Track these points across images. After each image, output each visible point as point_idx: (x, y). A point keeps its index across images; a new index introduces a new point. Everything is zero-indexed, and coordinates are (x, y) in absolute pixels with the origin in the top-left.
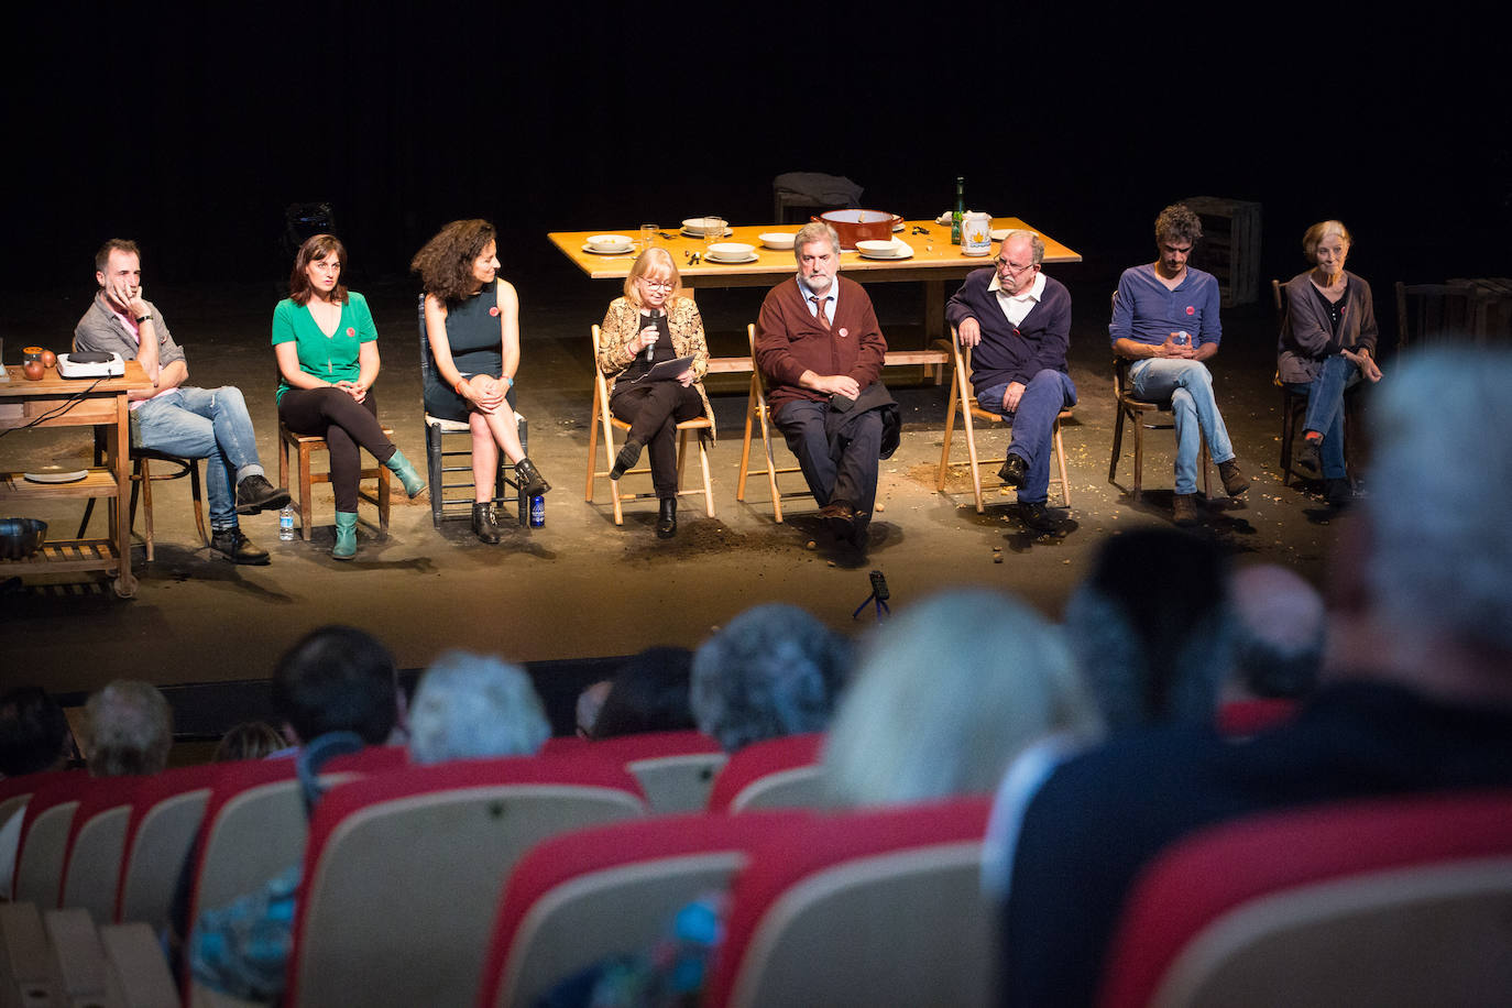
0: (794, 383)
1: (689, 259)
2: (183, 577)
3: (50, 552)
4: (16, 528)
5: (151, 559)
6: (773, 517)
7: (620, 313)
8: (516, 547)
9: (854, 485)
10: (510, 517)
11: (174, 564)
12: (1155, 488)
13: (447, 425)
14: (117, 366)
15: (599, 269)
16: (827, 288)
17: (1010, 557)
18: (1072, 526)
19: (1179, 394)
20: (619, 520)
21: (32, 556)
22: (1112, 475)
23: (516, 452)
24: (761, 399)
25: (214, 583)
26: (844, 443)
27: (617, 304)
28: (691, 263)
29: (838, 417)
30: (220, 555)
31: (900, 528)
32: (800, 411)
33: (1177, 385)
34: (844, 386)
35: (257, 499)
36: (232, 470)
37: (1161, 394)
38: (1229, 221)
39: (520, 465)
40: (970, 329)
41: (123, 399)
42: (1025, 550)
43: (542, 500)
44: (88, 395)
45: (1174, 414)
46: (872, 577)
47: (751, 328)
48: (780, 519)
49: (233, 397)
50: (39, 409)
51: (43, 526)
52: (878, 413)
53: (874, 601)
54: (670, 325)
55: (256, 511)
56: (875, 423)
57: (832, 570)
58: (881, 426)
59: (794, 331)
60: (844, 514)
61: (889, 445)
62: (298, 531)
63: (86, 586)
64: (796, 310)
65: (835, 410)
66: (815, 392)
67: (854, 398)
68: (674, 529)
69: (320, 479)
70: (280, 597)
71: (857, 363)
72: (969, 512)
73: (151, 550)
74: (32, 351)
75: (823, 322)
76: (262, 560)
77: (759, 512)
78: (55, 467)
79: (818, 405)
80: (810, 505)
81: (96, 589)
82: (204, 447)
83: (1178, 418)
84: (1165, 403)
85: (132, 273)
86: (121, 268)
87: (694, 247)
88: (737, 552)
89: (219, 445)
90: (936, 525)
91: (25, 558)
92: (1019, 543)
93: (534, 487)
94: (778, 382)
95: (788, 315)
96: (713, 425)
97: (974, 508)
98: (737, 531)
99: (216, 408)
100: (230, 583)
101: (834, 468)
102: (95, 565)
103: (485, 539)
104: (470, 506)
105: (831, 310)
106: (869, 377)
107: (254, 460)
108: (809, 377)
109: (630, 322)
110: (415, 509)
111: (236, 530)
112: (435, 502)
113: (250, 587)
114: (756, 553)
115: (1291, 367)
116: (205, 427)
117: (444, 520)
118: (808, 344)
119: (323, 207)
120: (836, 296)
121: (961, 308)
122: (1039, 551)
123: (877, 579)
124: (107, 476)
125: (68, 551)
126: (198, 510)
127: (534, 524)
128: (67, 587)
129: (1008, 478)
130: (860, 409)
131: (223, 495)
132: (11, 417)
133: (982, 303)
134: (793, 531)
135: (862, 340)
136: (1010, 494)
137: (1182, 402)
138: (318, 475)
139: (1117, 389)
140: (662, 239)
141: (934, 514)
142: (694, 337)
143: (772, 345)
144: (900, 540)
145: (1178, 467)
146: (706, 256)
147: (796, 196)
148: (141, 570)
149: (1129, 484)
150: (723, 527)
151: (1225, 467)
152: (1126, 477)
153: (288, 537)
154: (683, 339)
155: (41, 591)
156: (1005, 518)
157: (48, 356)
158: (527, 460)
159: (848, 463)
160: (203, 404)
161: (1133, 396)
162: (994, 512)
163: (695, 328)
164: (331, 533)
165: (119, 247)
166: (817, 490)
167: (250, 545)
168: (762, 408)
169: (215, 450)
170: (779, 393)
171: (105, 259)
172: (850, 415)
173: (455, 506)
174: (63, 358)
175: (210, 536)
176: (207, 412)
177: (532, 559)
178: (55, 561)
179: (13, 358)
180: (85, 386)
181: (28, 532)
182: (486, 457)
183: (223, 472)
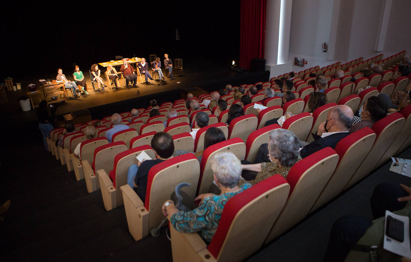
2: (72, 99)
5: (68, 98)
11: (70, 98)
15: (104, 66)
17: (146, 87)
19: (159, 71)
20: (113, 88)
25: (75, 100)
30: (75, 97)
35: (78, 92)
38: (154, 56)
49: (74, 82)
50: (55, 86)
51: (57, 97)
53: (138, 93)
54: (113, 70)
68: (117, 89)
70: (81, 100)
74: (53, 80)
76: (79, 97)
77: (123, 86)
78: (57, 91)
81: (64, 102)
83: (159, 73)
84: (157, 72)
86: (60, 71)
90: (141, 85)
91: (56, 100)
93: (106, 86)
102: (63, 100)
103: (100, 92)
104: (98, 89)
107: (77, 88)
109: (109, 71)
111: (76, 95)
112: (94, 89)
113: (79, 100)
114: (122, 90)
116: (71, 85)
123: (138, 91)
124: (63, 91)
126: (72, 93)
128: (61, 102)
131: (74, 91)
132: (52, 87)
133: (140, 65)
145: (159, 78)
147: (117, 58)
148: (68, 100)
151: (163, 77)
155: (58, 103)
158: (104, 84)
163: (115, 71)
169: (73, 87)
175: (74, 95)
176: (71, 84)
178: (59, 100)
179: (51, 81)
180: (59, 83)
181: (56, 97)
182: (99, 84)
183: (74, 89)
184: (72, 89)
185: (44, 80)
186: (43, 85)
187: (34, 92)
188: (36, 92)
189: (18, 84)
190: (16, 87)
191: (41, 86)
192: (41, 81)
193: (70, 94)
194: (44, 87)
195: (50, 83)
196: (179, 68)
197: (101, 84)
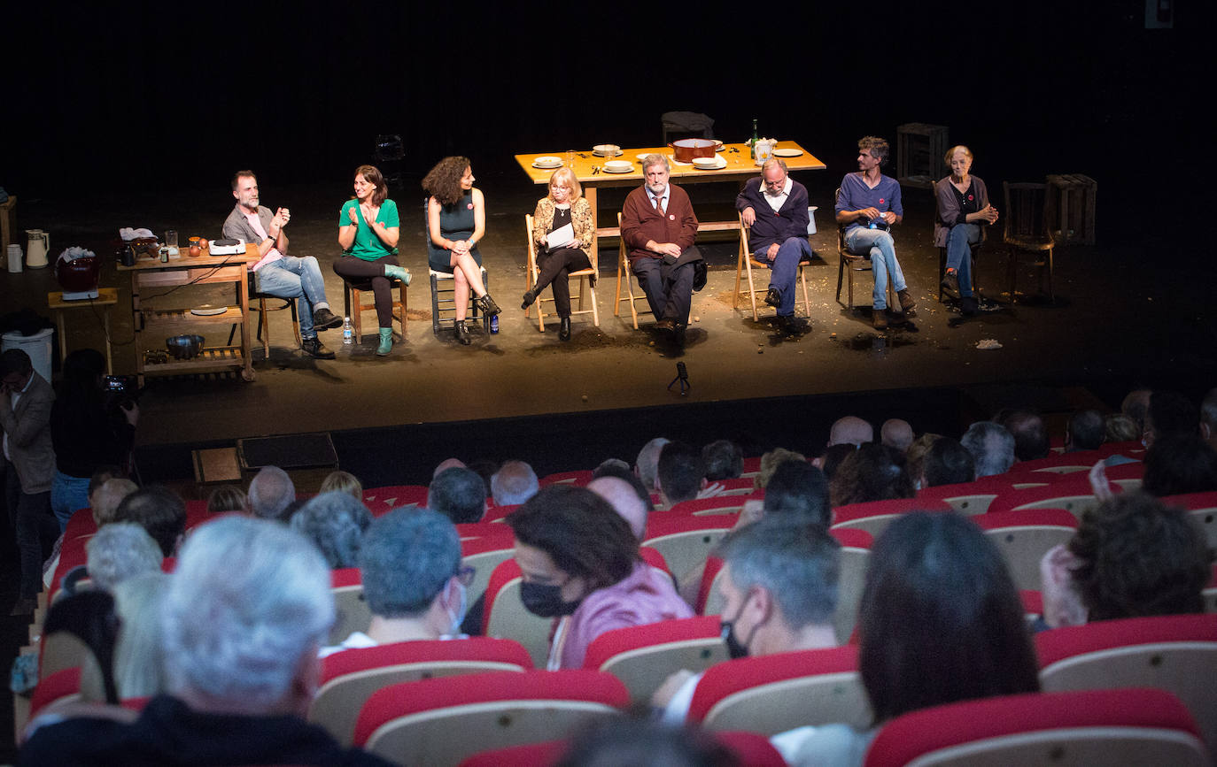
0: (643, 248)
1: (594, 171)
2: (284, 368)
3: (207, 355)
4: (188, 341)
5: (267, 357)
6: (632, 326)
7: (544, 207)
8: (479, 347)
9: (676, 308)
10: (479, 328)
11: (281, 359)
12: (862, 305)
13: (440, 275)
14: (241, 248)
15: (539, 178)
16: (663, 191)
17: (768, 349)
18: (808, 329)
19: (874, 251)
20: (542, 329)
21: (197, 357)
22: (838, 298)
23: (481, 292)
24: (625, 256)
25: (301, 371)
26: (672, 283)
27: (542, 202)
28: (594, 174)
29: (669, 267)
30: (307, 353)
31: (706, 332)
32: (647, 264)
33: (873, 245)
34: (672, 249)
35: (324, 322)
36: (311, 305)
37: (864, 251)
38: (928, 138)
39: (484, 298)
40: (749, 214)
41: (244, 267)
42: (778, 345)
43: (497, 318)
44: (223, 265)
45: (872, 262)
46: (678, 365)
47: (620, 214)
48: (636, 327)
49: (312, 262)
50: (196, 273)
51: (202, 339)
52: (692, 265)
53: (679, 380)
54: (572, 214)
55: (325, 329)
56: (689, 271)
57: (662, 359)
58: (693, 273)
59: (643, 218)
60: (669, 326)
61: (700, 283)
62: (354, 338)
63: (227, 373)
64: (645, 205)
65: (666, 264)
66: (656, 253)
67: (677, 257)
68: (569, 335)
69: (368, 308)
70: (337, 379)
71: (680, 236)
72: (750, 322)
73: (267, 351)
74: (194, 240)
75: (660, 211)
76: (331, 356)
77: (626, 322)
78: (207, 306)
79: (657, 261)
80: (651, 318)
81: (233, 375)
82: (296, 292)
83: (874, 265)
84: (867, 256)
85: (252, 189)
86: (247, 186)
87: (597, 163)
88: (608, 349)
89: (304, 291)
90: (729, 330)
91: (193, 358)
92: (775, 341)
93: (493, 310)
94: (635, 247)
95: (640, 209)
96: (597, 273)
97: (752, 319)
98: (611, 336)
99: (302, 269)
100: (311, 371)
101: (666, 298)
102: (232, 362)
103: (462, 342)
104: (452, 322)
105: (665, 204)
106: (686, 244)
107: (324, 299)
108: (651, 244)
109: (549, 212)
110: (425, 323)
111: (316, 339)
112: (436, 321)
113: (322, 373)
114: (619, 349)
115: (941, 233)
116: (296, 280)
117: (440, 330)
118: (651, 224)
119: (396, 137)
120: (668, 197)
121: (744, 201)
122: (786, 346)
123: (681, 367)
124: (239, 310)
125: (217, 354)
126: (295, 327)
127: (493, 332)
128: (217, 374)
129: (769, 303)
130: (680, 263)
131: (308, 319)
132: (181, 278)
133: (756, 199)
134: (644, 335)
135: (683, 221)
136: (773, 311)
137: (876, 255)
138: (365, 306)
139: (839, 247)
140: (580, 157)
141: (729, 323)
142: (586, 222)
143: (630, 226)
144: (705, 339)
145: (875, 294)
146: (603, 169)
147: (674, 126)
148: (260, 363)
149: (847, 304)
150: (601, 333)
151: (902, 293)
152: (844, 299)
153: (348, 342)
154: (579, 223)
155: (202, 377)
156: (770, 325)
157: (204, 242)
158: (487, 295)
159: (673, 294)
160: (295, 266)
161: (848, 251)
162: (764, 321)
163: (587, 217)
164: (376, 339)
165: (243, 175)
166: (655, 311)
167: (324, 347)
168: (626, 262)
169: (302, 293)
170: (634, 254)
171: (236, 183)
172: (675, 266)
173: (447, 322)
174: (211, 243)
175: (302, 342)
176: (297, 271)
177: (488, 354)
178: (209, 360)
179: (183, 243)
180: (223, 259)
181: (194, 343)
182: (462, 295)
183: (306, 305)
184: (297, 300)
185: (148, 233)
186: (134, 263)
187: (84, 295)
188: (94, 294)
189: (36, 232)
190: (25, 249)
191: (120, 268)
192: (128, 234)
193: (283, 332)
194: (140, 271)
195: (173, 251)
196: (1032, 247)
197: (473, 294)
